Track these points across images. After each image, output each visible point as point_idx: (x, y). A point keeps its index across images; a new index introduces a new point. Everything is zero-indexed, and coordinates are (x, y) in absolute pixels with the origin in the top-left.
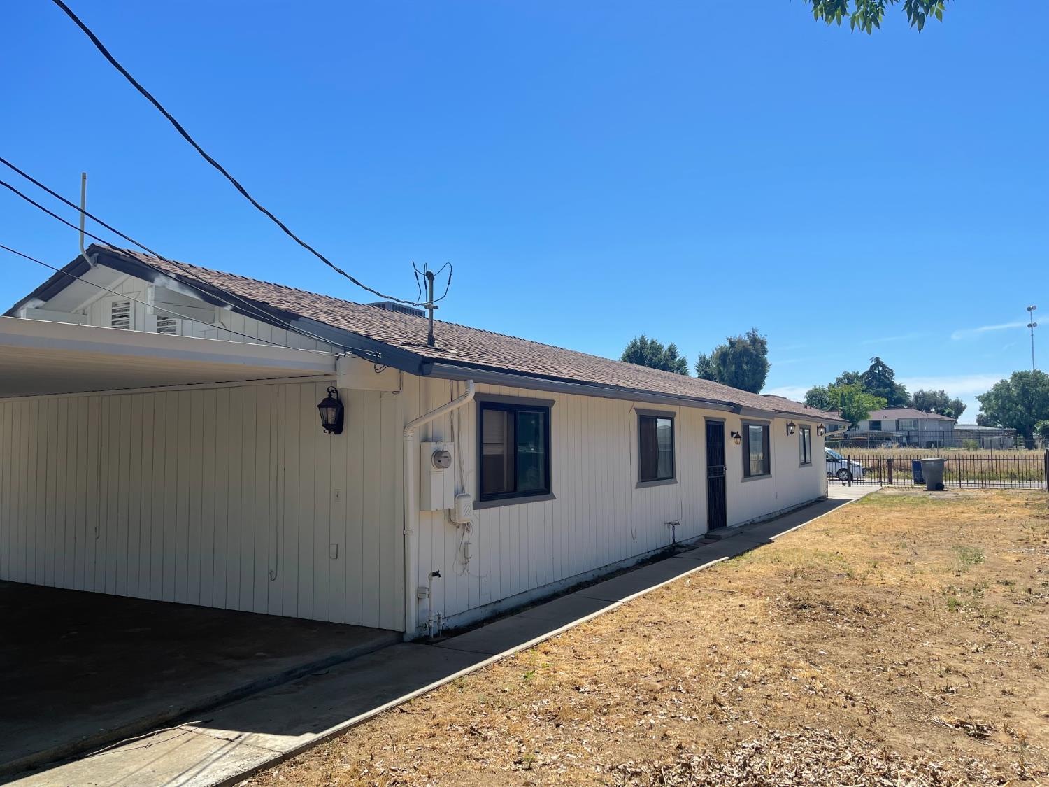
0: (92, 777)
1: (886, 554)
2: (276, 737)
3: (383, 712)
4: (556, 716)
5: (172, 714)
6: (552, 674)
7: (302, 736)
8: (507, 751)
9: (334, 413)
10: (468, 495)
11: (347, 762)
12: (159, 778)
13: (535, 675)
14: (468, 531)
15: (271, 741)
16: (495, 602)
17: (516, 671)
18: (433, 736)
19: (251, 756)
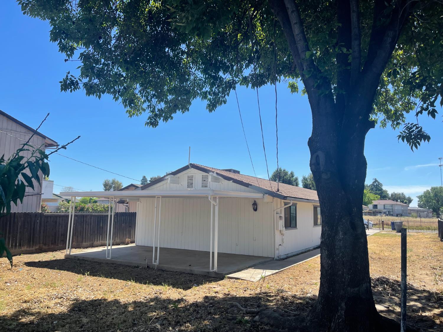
1: (384, 249)
7: (276, 270)
9: (255, 207)
10: (284, 227)
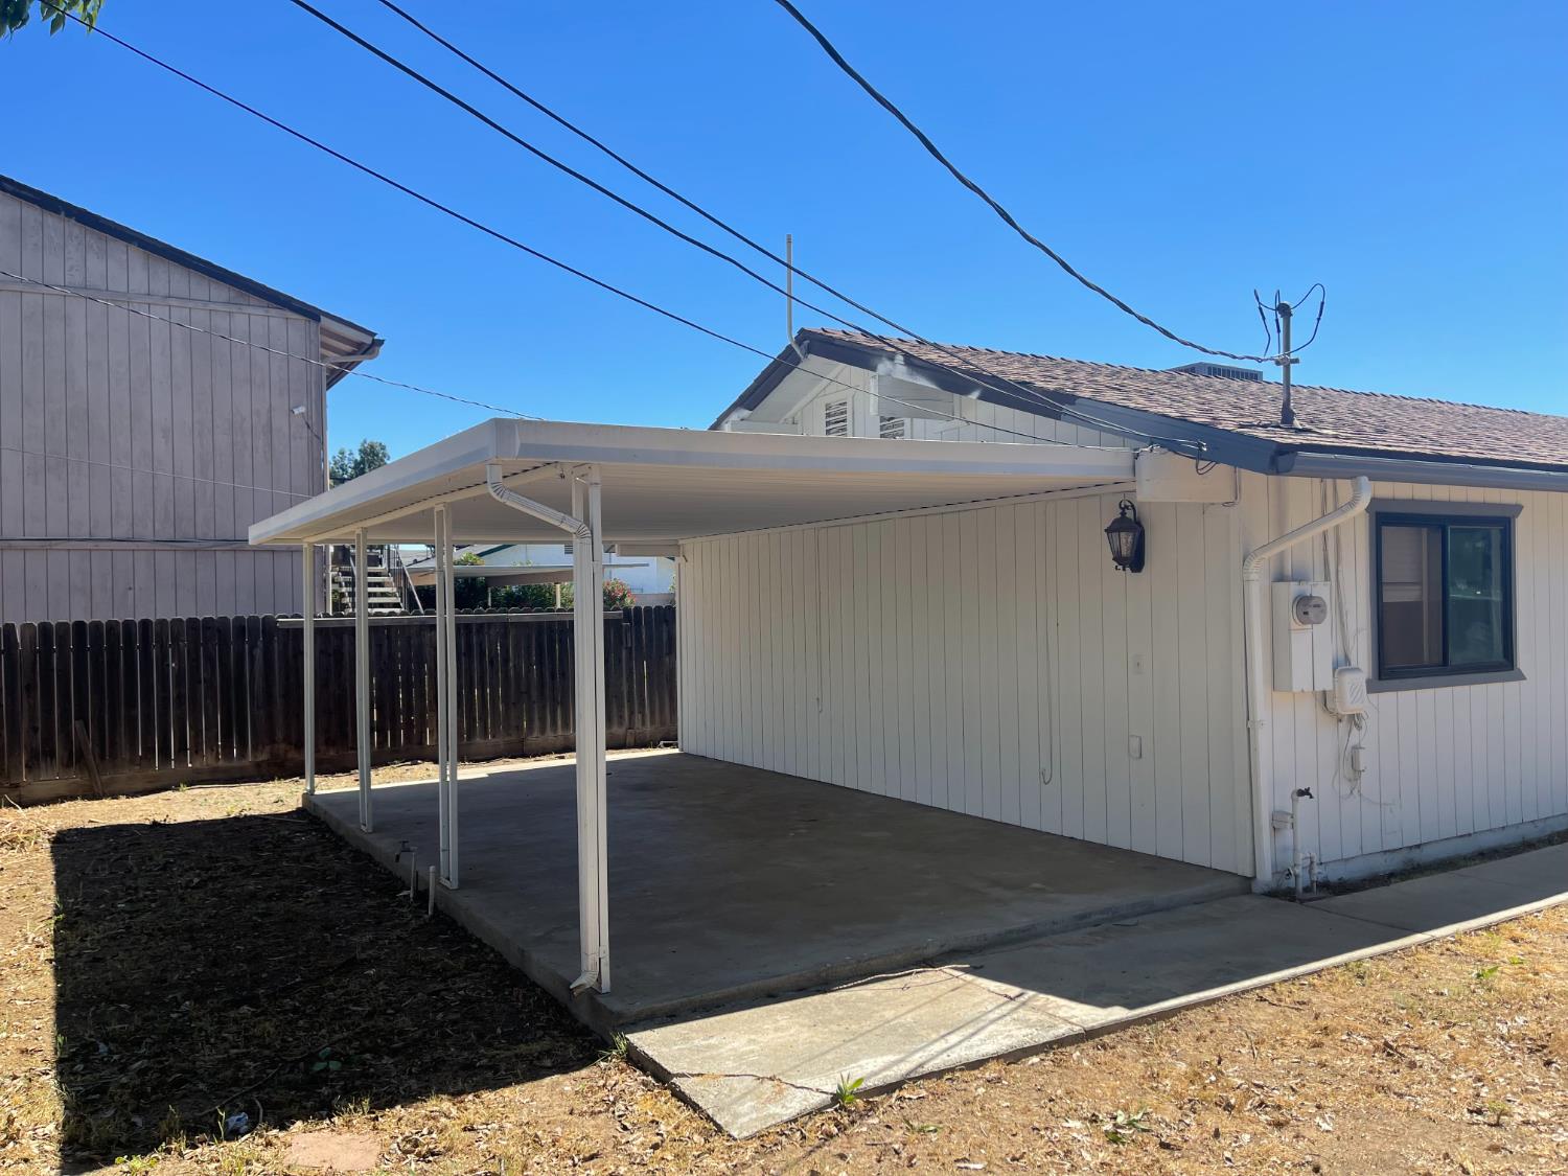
0: (842, 1018)
2: (1073, 1004)
3: (1230, 995)
4: (1544, 1047)
5: (931, 951)
6: (1530, 975)
7: (1110, 1010)
8: (1454, 1090)
9: (1130, 539)
10: (1357, 669)
11: (1182, 1060)
12: (924, 1033)
13: (1498, 974)
14: (1359, 727)
15: (1065, 1009)
16: (1411, 848)
17: (1460, 963)
18: (1317, 1045)
19: (1040, 1025)
